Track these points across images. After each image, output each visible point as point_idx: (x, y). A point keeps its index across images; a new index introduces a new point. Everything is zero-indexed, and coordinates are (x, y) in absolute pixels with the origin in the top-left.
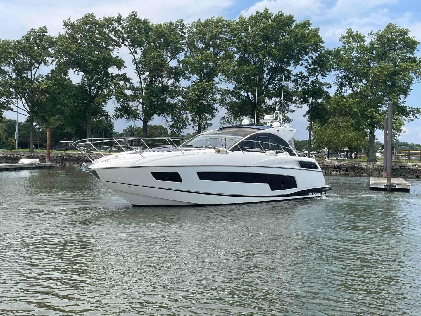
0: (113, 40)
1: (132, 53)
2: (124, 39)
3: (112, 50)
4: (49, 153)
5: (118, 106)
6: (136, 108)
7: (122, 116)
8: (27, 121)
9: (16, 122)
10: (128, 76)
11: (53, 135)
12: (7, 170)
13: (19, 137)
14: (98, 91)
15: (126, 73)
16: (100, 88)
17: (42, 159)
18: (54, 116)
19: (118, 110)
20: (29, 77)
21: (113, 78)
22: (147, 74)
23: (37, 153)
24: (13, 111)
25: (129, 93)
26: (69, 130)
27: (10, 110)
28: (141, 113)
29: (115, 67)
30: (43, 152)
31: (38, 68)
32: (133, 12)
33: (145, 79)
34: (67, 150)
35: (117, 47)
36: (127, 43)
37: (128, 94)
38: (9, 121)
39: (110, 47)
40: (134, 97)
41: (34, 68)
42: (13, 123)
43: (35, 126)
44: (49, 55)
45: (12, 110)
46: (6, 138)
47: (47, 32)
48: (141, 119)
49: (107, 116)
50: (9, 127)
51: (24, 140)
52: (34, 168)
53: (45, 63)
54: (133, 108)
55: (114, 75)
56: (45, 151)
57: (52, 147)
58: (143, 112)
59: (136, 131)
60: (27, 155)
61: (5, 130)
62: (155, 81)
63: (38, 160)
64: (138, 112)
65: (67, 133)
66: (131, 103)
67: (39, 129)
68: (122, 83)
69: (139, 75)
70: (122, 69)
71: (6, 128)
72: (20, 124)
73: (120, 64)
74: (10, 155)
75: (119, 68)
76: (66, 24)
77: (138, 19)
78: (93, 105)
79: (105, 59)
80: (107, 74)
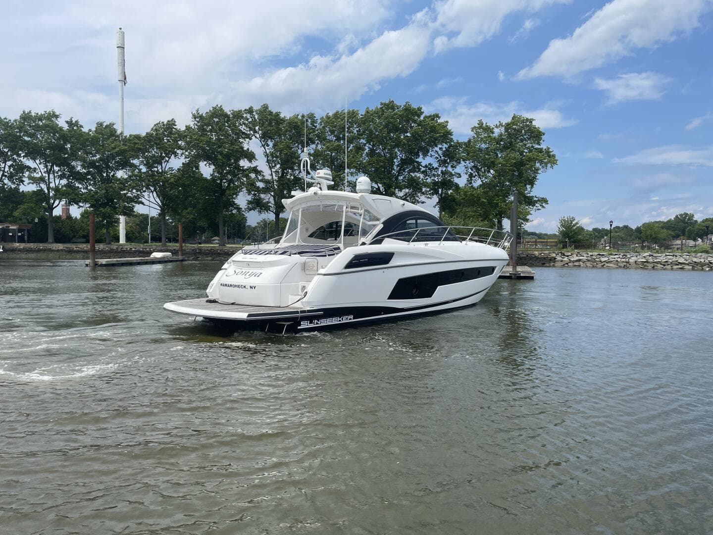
0: (244, 133)
1: (263, 146)
2: (255, 132)
3: (242, 142)
4: (182, 247)
5: (250, 198)
6: (267, 200)
7: (254, 209)
8: (160, 215)
9: (148, 217)
10: (259, 168)
11: (185, 228)
12: (139, 263)
13: (152, 231)
14: (229, 184)
15: (257, 166)
16: (230, 181)
17: (174, 252)
18: (187, 209)
19: (249, 202)
20: (160, 171)
21: (244, 171)
22: (278, 166)
23: (170, 246)
24: (144, 205)
25: (261, 185)
26: (202, 223)
27: (141, 204)
28: (272, 206)
29: (246, 159)
30: (175, 246)
31: (168, 162)
32: (264, 105)
33: (276, 172)
34: (200, 243)
35: (248, 140)
36: (258, 136)
37: (261, 187)
38: (142, 215)
39: (241, 140)
40: (266, 190)
41: (165, 162)
42: (145, 217)
43: (168, 220)
44: (180, 148)
45: (143, 203)
46: (139, 233)
47: (176, 125)
48: (273, 212)
49: (239, 209)
50: (141, 222)
51: (157, 234)
52: (166, 262)
53: (175, 156)
54: (265, 201)
55: (245, 168)
56: (177, 245)
57: (184, 241)
58: (275, 205)
59: (269, 224)
60: (159, 248)
61: (137, 224)
62: (286, 173)
63: (170, 253)
64: (270, 204)
65: (200, 227)
66: (262, 196)
67: (172, 223)
68: (253, 175)
69: (271, 168)
70: (253, 162)
71: (139, 223)
72: (152, 218)
73: (251, 156)
74: (143, 249)
75: (250, 161)
76: (195, 117)
77: (270, 111)
78: (224, 199)
79: (237, 151)
80: (238, 167)
